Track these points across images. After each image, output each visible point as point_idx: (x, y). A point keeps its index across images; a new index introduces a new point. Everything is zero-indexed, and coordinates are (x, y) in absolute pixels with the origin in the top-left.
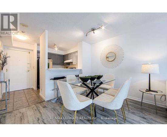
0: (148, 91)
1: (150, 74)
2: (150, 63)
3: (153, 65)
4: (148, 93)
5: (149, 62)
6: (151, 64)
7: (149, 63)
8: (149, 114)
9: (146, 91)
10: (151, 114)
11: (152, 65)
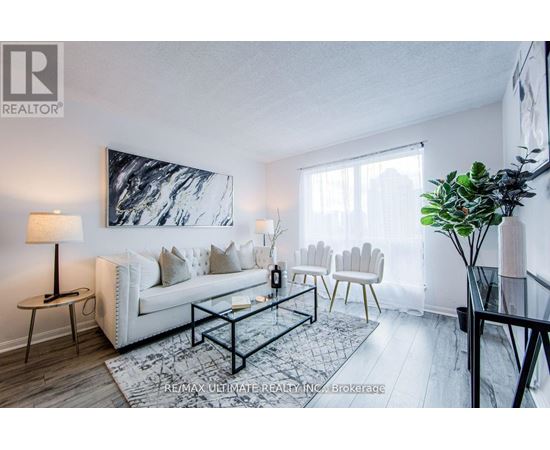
0: (51, 300)
1: (57, 246)
2: (58, 212)
3: (69, 217)
4: (51, 307)
5: (57, 209)
6: (61, 214)
7: (56, 212)
8: (60, 369)
9: (45, 302)
10: (63, 364)
11: (63, 218)
